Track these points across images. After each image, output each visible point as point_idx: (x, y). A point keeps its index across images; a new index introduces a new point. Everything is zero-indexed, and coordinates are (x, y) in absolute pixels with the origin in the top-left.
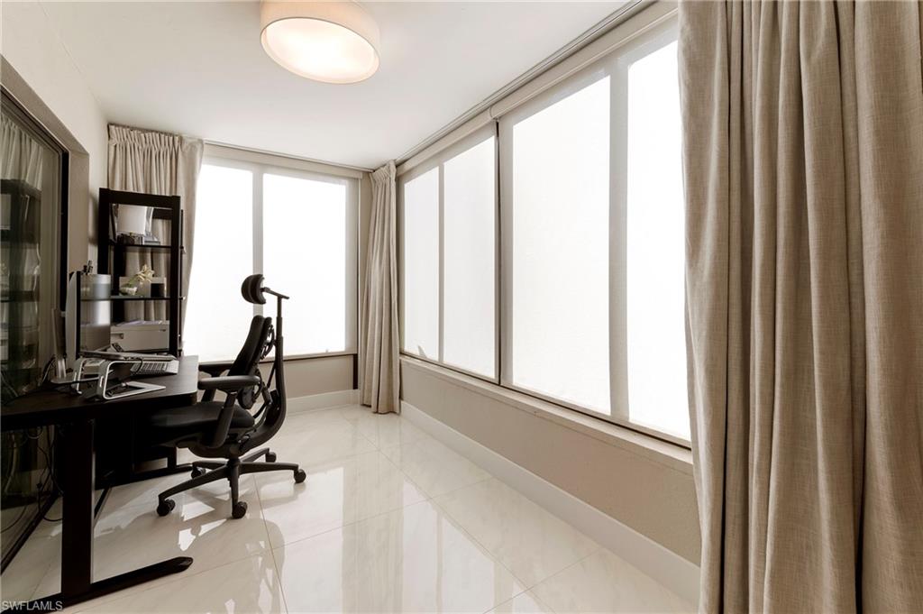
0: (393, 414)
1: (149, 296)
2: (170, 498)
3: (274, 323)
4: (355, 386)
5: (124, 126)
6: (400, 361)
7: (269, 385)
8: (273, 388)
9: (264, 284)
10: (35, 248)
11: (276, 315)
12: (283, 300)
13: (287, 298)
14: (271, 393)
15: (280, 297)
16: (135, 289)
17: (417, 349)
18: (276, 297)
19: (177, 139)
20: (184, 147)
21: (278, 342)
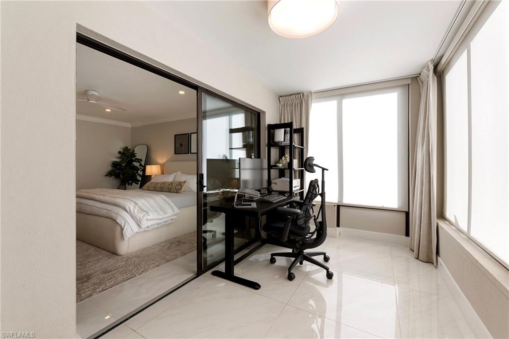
0: (431, 264)
1: (287, 168)
2: (276, 257)
3: (320, 184)
4: (407, 234)
5: (284, 96)
6: (437, 224)
7: (318, 218)
8: (320, 219)
9: (314, 162)
10: (253, 150)
11: (321, 180)
12: (325, 171)
13: (327, 170)
14: (319, 222)
15: (323, 169)
16: (281, 165)
17: (454, 217)
18: (321, 169)
19: (301, 95)
20: (305, 97)
21: (323, 195)
